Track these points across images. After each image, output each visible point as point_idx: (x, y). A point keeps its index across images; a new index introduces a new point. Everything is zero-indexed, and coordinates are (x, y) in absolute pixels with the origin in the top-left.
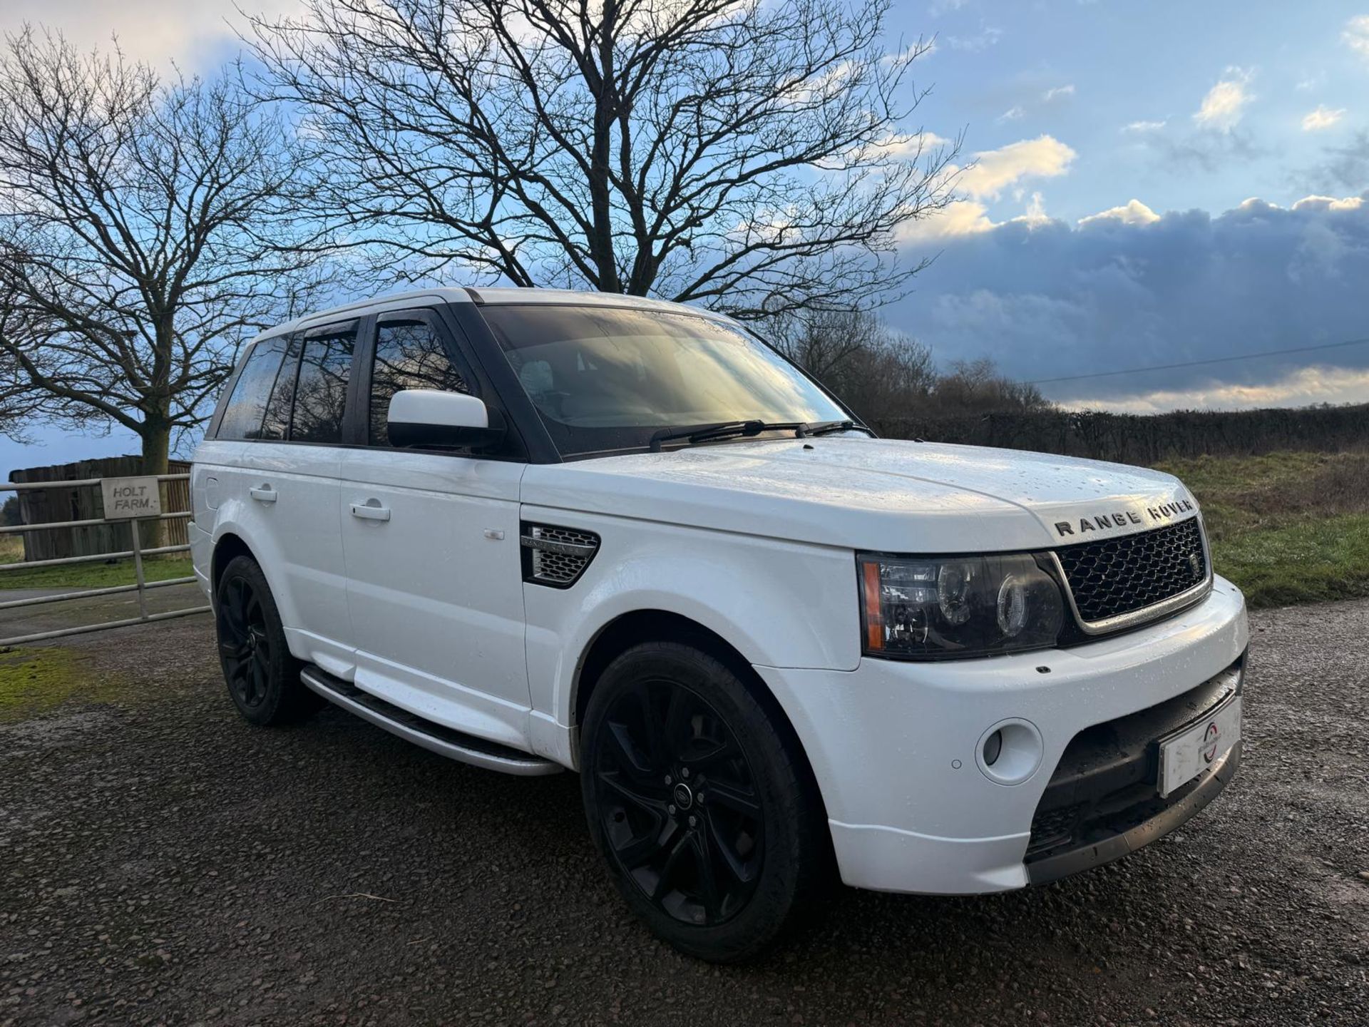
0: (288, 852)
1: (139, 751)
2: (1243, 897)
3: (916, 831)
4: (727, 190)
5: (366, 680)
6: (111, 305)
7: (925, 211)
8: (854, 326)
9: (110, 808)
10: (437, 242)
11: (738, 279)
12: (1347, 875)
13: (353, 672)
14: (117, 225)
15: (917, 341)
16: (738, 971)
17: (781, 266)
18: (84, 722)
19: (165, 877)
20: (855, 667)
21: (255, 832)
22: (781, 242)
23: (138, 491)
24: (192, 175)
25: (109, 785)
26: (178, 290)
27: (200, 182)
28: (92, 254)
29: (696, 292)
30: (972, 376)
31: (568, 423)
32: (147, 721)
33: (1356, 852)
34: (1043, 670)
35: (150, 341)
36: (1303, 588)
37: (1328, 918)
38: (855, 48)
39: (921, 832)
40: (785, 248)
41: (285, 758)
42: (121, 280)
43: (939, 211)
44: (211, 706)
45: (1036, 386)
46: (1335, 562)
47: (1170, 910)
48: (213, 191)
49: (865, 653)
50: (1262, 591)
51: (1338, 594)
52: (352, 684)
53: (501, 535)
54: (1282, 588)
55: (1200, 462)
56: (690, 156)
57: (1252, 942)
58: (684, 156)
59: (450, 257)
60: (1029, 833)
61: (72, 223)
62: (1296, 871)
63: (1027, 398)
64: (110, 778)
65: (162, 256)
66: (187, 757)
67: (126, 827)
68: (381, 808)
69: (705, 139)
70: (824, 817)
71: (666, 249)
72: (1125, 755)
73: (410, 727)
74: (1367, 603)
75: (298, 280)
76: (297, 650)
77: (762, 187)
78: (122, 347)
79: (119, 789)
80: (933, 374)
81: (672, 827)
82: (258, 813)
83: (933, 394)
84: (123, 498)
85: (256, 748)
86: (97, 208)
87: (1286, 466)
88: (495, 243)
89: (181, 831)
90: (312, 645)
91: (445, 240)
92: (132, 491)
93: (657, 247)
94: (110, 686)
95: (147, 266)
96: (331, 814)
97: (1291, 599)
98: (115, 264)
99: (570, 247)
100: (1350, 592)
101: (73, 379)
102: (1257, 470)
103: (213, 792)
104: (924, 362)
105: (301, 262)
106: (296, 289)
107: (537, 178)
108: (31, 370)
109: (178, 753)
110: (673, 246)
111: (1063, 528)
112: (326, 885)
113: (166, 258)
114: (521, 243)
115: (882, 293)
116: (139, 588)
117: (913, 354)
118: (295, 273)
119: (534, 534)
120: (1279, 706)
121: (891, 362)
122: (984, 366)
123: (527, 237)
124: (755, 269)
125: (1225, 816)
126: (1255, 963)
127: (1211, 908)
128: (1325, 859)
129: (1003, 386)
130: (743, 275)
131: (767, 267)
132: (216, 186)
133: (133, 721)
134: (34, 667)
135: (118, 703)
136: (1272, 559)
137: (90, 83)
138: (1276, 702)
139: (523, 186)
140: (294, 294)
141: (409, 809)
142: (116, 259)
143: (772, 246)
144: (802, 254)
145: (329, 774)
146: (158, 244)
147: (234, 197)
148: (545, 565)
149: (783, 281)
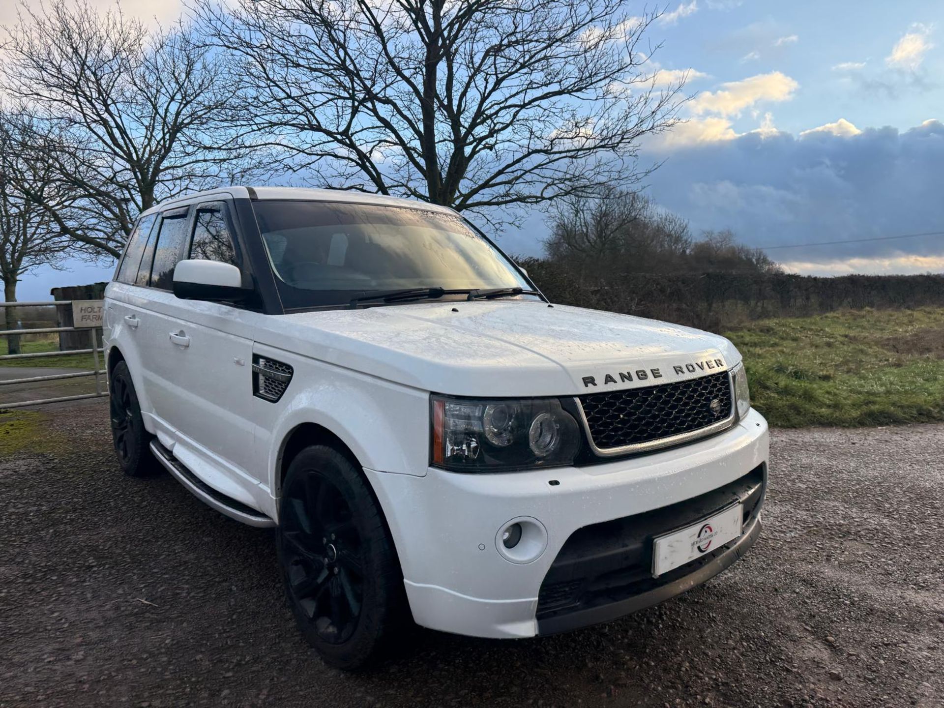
0: (107, 566)
1: (47, 489)
2: (734, 648)
3: (458, 592)
4: (518, 112)
5: (180, 452)
6: (111, 180)
7: (659, 128)
8: (632, 205)
9: (10, 527)
10: (319, 144)
11: (524, 174)
12: (818, 638)
13: (173, 445)
14: (118, 126)
15: (679, 216)
16: (354, 675)
17: (555, 165)
18: (21, 465)
19: (22, 578)
20: (424, 474)
21: (93, 550)
22: (552, 149)
23: (96, 310)
24: (167, 95)
25: (16, 511)
26: (157, 171)
27: (172, 99)
28: (100, 145)
29: (493, 182)
30: (718, 242)
31: (296, 286)
32: (63, 468)
33: (832, 622)
34: (554, 483)
35: (137, 206)
36: (900, 414)
37: (787, 670)
38: (606, 14)
39: (460, 593)
40: (555, 153)
41: (136, 499)
42: (120, 164)
43: (669, 128)
44: (107, 459)
45: (765, 251)
46: (930, 394)
47: (677, 654)
48: (182, 106)
49: (431, 464)
50: (865, 414)
51: (924, 419)
52: (171, 452)
53: (242, 362)
54: (882, 413)
55: (863, 313)
56: (490, 87)
57: (723, 684)
58: (486, 88)
59: (322, 155)
60: (537, 599)
61: (88, 125)
62: (783, 632)
63: (758, 260)
64: (20, 506)
65: (148, 148)
66: (74, 495)
67: (15, 541)
68: (180, 539)
69: (500, 76)
70: (401, 577)
71: (474, 152)
72: (625, 546)
73: (197, 487)
74: (941, 426)
75: (237, 165)
76: (149, 428)
77: (545, 110)
78: (121, 209)
79: (22, 514)
80: (689, 240)
81: (325, 573)
82: (100, 538)
83: (690, 254)
84: (87, 314)
85: (120, 491)
86: (106, 116)
87: (929, 318)
88: (352, 146)
89: (47, 547)
90: (156, 425)
91: (324, 143)
92: (92, 309)
93: (468, 150)
94: (51, 441)
95: (137, 155)
96: (146, 541)
97: (887, 420)
98: (116, 154)
99: (407, 150)
100: (934, 418)
101: (88, 228)
102: (906, 320)
103: (80, 520)
104: (683, 231)
105: (239, 155)
106: (235, 172)
107: (387, 101)
108: (61, 224)
109: (69, 491)
110: (481, 149)
111: (589, 381)
112: (120, 591)
113: (150, 150)
114: (376, 145)
115: (628, 186)
116: (96, 374)
117: (676, 225)
118: (234, 162)
119: (261, 363)
120: (836, 503)
121: (659, 230)
122: (728, 235)
123: (380, 141)
124: (536, 167)
125: (750, 586)
126: (718, 700)
127: (707, 655)
128: (807, 625)
129: (741, 250)
130: (526, 172)
131: (544, 166)
132: (184, 102)
133: (53, 467)
134: (12, 425)
135: (50, 453)
136: (882, 389)
137: (103, 33)
138: (836, 500)
139: (377, 107)
140: (233, 175)
141: (197, 541)
142: (117, 150)
143: (546, 152)
144: (571, 157)
145: (158, 512)
146: (147, 140)
147: (197, 110)
148: (266, 385)
149: (556, 177)
